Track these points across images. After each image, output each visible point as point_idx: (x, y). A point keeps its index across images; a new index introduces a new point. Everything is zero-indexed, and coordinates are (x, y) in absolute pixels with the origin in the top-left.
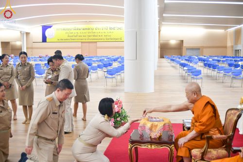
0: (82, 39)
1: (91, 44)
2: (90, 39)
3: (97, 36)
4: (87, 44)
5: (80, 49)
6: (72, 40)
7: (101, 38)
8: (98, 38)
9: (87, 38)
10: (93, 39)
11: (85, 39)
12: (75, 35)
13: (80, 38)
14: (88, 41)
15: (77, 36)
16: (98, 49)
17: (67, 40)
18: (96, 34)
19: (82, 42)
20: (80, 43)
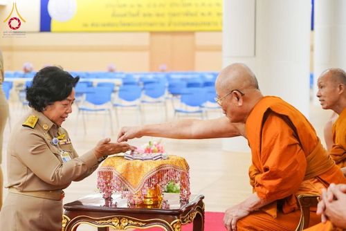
0: (151, 25)
1: (178, 39)
2: (176, 24)
3: (195, 15)
4: (168, 38)
5: (146, 54)
6: (124, 25)
7: (205, 19)
8: (199, 19)
9: (166, 20)
10: (184, 24)
11: (162, 24)
12: (134, 11)
13: (148, 20)
14: (173, 28)
15: (138, 14)
16: (199, 55)
17: (109, 25)
18: (192, 9)
19: (152, 33)
20: (147, 36)
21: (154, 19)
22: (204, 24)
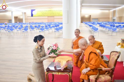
0: (48, 15)
4: (50, 17)
5: (47, 19)
6: (44, 15)
7: (56, 14)
8: (55, 14)
9: (50, 14)
10: (53, 15)
12: (45, 13)
13: (47, 14)
14: (51, 16)
16: (55, 19)
17: (42, 15)
18: (54, 13)
19: (48, 16)
20: (47, 17)
21: (48, 14)
22: (55, 15)
